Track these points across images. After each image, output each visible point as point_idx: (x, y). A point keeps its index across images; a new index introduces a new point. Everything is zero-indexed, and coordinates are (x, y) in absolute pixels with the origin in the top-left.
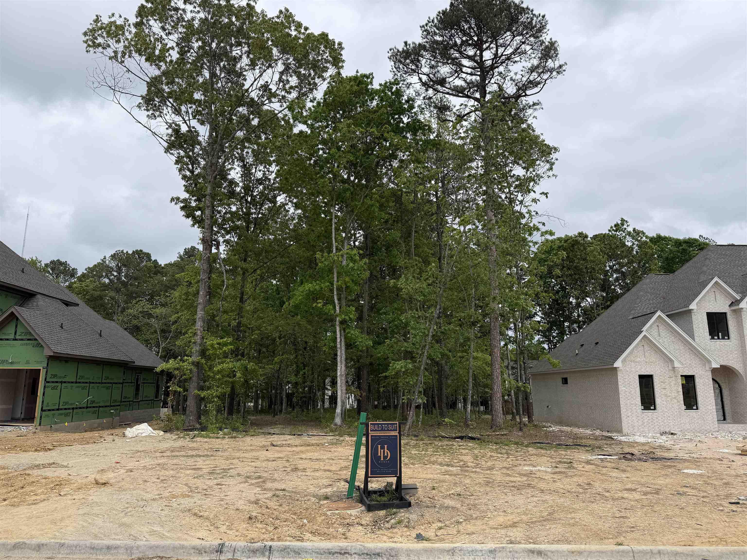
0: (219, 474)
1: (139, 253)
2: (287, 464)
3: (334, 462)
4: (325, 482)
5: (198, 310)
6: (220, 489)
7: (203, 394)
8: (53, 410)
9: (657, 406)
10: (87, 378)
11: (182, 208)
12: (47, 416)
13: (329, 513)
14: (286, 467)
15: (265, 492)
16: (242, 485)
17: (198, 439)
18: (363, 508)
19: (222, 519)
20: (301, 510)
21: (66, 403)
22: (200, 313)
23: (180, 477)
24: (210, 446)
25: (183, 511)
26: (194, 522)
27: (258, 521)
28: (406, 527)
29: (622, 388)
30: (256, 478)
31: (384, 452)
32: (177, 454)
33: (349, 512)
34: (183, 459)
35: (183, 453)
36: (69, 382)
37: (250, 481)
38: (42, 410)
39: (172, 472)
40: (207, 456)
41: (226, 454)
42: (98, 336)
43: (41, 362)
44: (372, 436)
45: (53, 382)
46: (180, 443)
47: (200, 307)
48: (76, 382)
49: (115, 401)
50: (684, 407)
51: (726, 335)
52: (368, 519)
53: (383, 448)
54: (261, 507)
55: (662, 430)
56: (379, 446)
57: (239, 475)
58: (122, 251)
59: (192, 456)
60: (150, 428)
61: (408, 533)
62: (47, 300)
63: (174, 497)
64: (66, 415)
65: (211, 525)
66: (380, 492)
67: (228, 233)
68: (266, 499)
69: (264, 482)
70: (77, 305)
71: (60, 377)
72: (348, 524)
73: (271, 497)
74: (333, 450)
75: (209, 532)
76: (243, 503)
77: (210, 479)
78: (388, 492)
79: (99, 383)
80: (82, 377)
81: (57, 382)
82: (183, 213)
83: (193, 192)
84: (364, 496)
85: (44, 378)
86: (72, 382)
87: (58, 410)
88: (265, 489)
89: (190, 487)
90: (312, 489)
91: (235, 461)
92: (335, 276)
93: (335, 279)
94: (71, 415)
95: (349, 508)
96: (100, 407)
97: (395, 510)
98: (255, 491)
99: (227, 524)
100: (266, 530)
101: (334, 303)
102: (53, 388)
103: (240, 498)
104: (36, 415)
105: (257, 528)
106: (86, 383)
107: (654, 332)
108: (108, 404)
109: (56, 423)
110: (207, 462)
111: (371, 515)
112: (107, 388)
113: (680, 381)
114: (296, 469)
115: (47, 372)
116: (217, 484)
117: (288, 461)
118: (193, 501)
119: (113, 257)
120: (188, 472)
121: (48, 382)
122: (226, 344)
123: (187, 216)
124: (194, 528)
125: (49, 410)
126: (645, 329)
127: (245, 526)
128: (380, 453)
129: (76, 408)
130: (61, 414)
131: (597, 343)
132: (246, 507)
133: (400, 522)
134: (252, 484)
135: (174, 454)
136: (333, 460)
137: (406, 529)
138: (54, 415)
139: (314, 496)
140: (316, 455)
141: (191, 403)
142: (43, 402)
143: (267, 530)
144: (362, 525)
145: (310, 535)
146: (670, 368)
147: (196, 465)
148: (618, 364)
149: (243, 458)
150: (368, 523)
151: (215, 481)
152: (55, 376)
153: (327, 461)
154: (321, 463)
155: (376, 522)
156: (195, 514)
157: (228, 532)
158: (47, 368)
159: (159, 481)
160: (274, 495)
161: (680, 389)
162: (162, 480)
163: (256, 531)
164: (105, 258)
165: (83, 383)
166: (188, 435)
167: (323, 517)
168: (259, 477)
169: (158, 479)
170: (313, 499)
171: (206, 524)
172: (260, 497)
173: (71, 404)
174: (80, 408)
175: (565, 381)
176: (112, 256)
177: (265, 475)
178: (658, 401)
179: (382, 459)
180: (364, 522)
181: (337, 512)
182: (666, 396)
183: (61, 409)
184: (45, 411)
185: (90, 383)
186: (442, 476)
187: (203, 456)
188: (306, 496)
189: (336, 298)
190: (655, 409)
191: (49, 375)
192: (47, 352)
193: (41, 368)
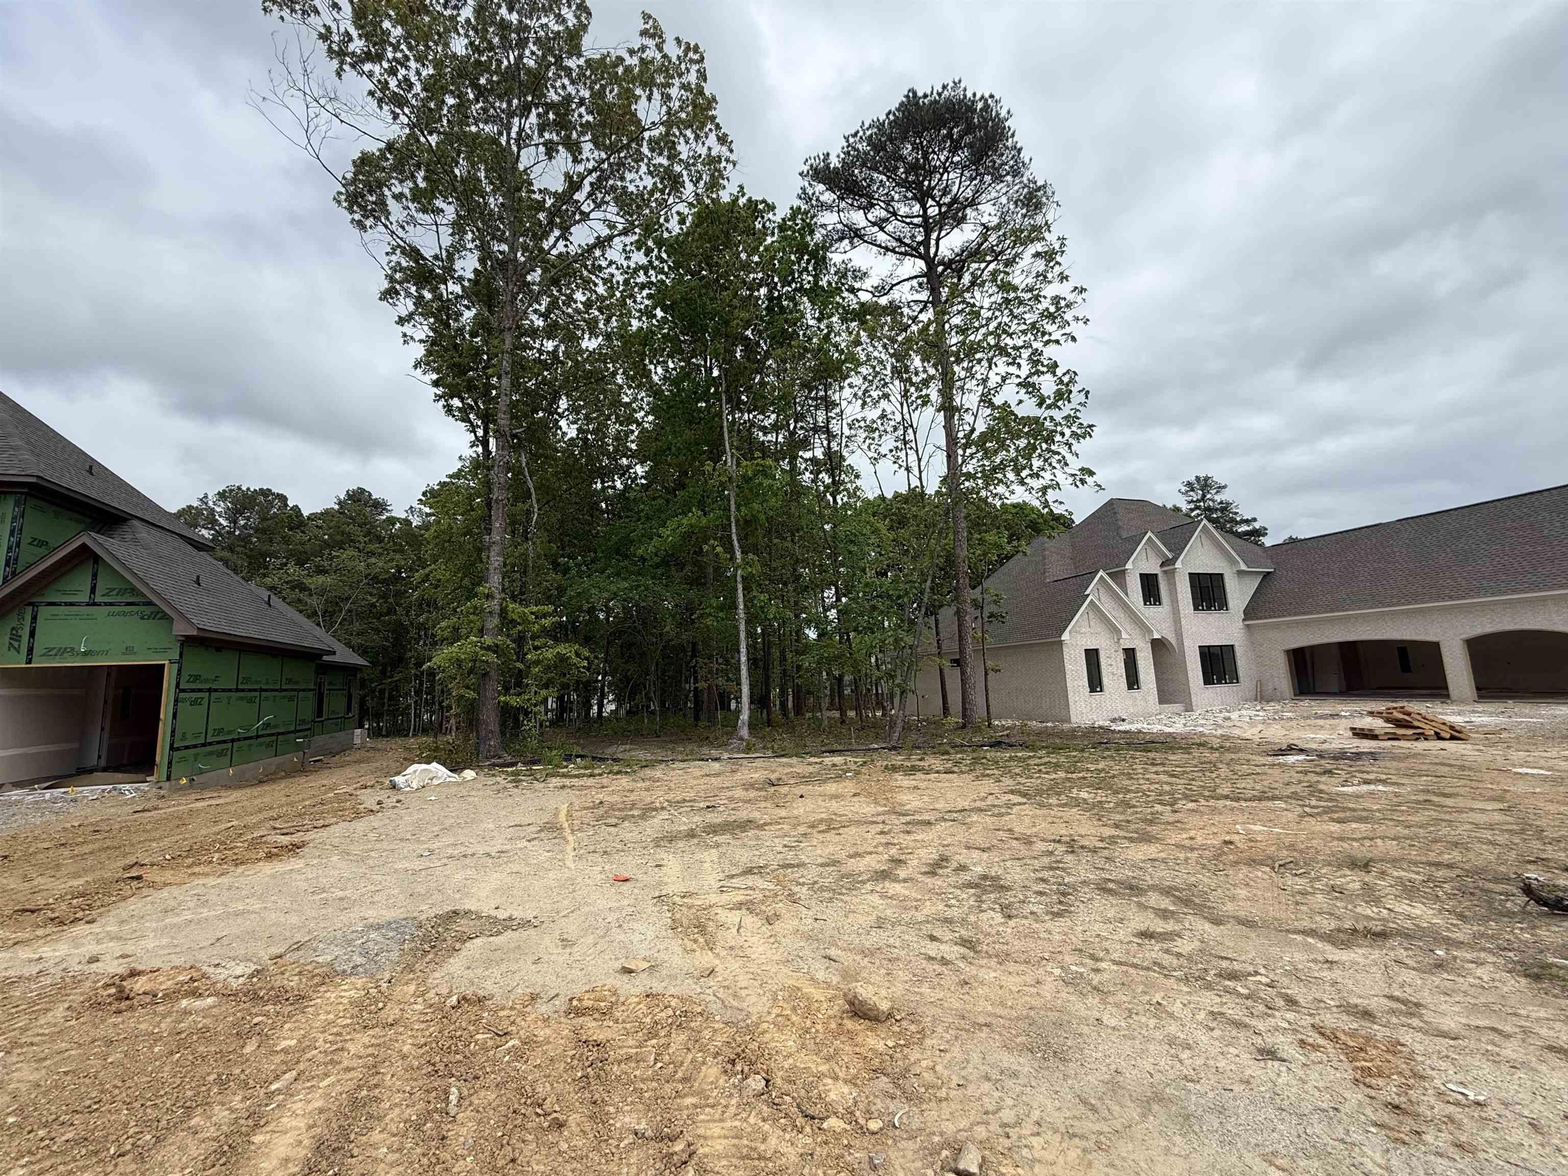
8: (195, 746)
9: (1105, 687)
12: (183, 759)
21: (220, 731)
22: (496, 561)
36: (224, 690)
38: (172, 748)
42: (267, 606)
43: (165, 650)
45: (193, 691)
48: (237, 690)
50: (1128, 687)
51: (1158, 601)
55: (1111, 716)
62: (153, 531)
64: (220, 754)
71: (207, 681)
79: (277, 690)
80: (247, 680)
81: (200, 690)
85: (174, 683)
86: (230, 690)
87: (204, 745)
92: (733, 502)
93: (733, 508)
94: (229, 753)
96: (279, 734)
101: (732, 546)
102: (194, 703)
104: (158, 759)
106: (255, 690)
107: (1099, 595)
108: (292, 728)
109: (201, 772)
112: (290, 700)
113: (1121, 656)
115: (179, 670)
121: (183, 691)
125: (187, 747)
126: (1089, 592)
129: (239, 740)
138: (196, 756)
142: (173, 731)
146: (1116, 639)
148: (1065, 636)
158: (180, 662)
161: (1123, 665)
165: (250, 690)
173: (229, 732)
174: (246, 739)
178: (1105, 681)
182: (1113, 674)
183: (211, 744)
184: (178, 749)
185: (262, 690)
189: (735, 537)
190: (1103, 690)
191: (185, 677)
192: (181, 629)
193: (166, 662)
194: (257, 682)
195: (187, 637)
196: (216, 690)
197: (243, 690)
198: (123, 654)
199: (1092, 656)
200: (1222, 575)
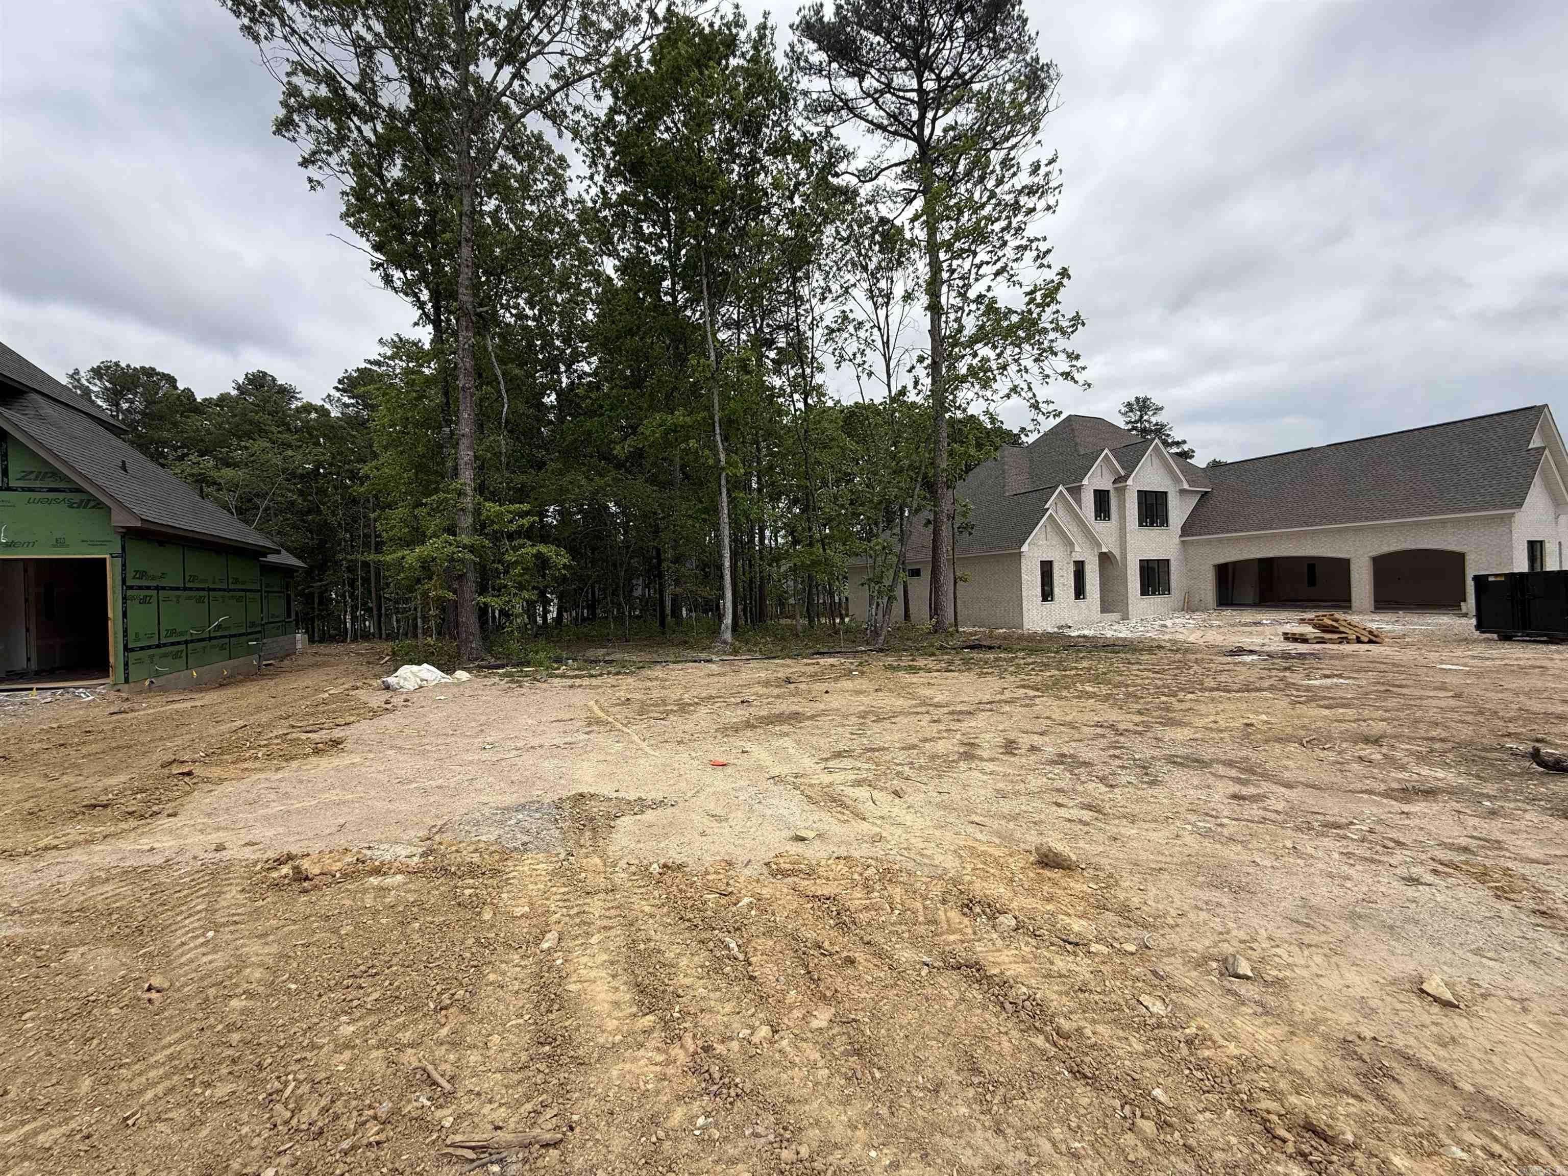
8: (150, 647)
9: (1055, 597)
12: (139, 661)
21: (173, 632)
22: (466, 455)
29: (1024, 577)
36: (172, 589)
38: (126, 648)
42: (198, 498)
48: (185, 589)
49: (253, 624)
50: (1076, 597)
51: (1107, 516)
55: (1059, 623)
64: (176, 656)
70: (125, 431)
71: (153, 578)
79: (224, 590)
80: (193, 579)
81: (148, 588)
85: (119, 579)
86: (177, 589)
87: (158, 646)
93: (717, 406)
94: (184, 654)
96: (231, 636)
101: (715, 447)
102: (142, 601)
104: (112, 660)
106: (203, 589)
107: (1057, 509)
108: (244, 630)
109: (158, 674)
112: (239, 600)
113: (1072, 568)
115: (124, 565)
121: (131, 588)
125: (142, 648)
126: (1048, 506)
129: (192, 641)
130: (165, 655)
138: (152, 657)
142: (125, 631)
146: (1068, 552)
148: (1025, 548)
152: (142, 574)
158: (122, 556)
161: (1073, 577)
165: (198, 589)
173: (182, 634)
174: (198, 640)
175: (914, 573)
178: (1057, 591)
183: (165, 645)
184: (132, 650)
189: (718, 438)
190: (1054, 600)
191: (130, 574)
192: (120, 519)
193: (107, 556)
194: (205, 581)
195: (128, 528)
196: (164, 588)
197: (191, 589)
198: (54, 546)
199: (1047, 569)
200: (1166, 493)
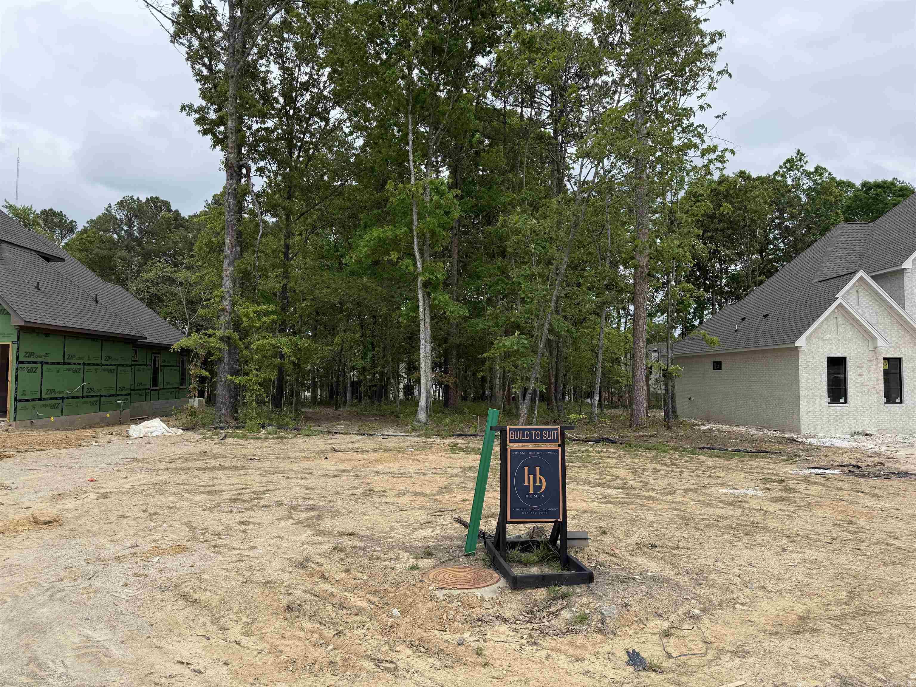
0: (247, 502)
1: (154, 200)
2: (356, 483)
3: (427, 478)
4: (419, 516)
5: (225, 264)
6: (244, 531)
7: (238, 380)
8: (33, 400)
9: (849, 399)
10: (81, 358)
11: (198, 121)
12: (25, 408)
13: (440, 594)
14: (355, 488)
15: (320, 539)
16: (282, 524)
17: (230, 440)
18: (502, 583)
19: (235, 607)
20: (387, 586)
21: (52, 391)
22: (227, 270)
23: (181, 508)
24: (244, 452)
25: (164, 589)
26: (180, 617)
27: (304, 615)
28: (600, 631)
29: (803, 374)
30: (307, 510)
31: (535, 479)
32: (192, 464)
33: (478, 593)
34: (196, 473)
35: (200, 464)
36: (53, 363)
37: (296, 515)
38: (16, 400)
39: (171, 498)
40: (236, 468)
41: (265, 465)
42: (93, 302)
43: (9, 335)
44: (512, 450)
45: (29, 363)
46: (204, 446)
47: (227, 261)
48: (64, 364)
49: (123, 388)
50: (884, 400)
52: (514, 606)
53: (532, 471)
54: (311, 575)
55: (854, 430)
56: (526, 468)
57: (279, 503)
58: (132, 198)
59: (212, 469)
60: (163, 425)
61: (607, 648)
62: (16, 250)
63: (159, 552)
64: (54, 407)
65: (213, 623)
66: (522, 543)
67: (263, 157)
68: (321, 555)
69: (319, 517)
70: (63, 260)
71: (40, 356)
72: (479, 620)
73: (331, 552)
74: (420, 458)
75: (204, 642)
76: (279, 565)
77: (231, 512)
78: (537, 544)
79: (98, 365)
80: (71, 357)
81: (35, 363)
82: (198, 128)
83: (211, 97)
84: (498, 554)
85: (15, 357)
86: (58, 363)
87: (40, 400)
88: (320, 533)
89: (193, 529)
90: (400, 532)
91: (275, 478)
92: (415, 217)
93: (415, 223)
94: (60, 406)
95: (475, 583)
96: (101, 396)
97: (564, 589)
98: (304, 537)
99: (245, 619)
100: (320, 634)
101: (414, 256)
102: (30, 371)
103: (276, 555)
104: (8, 406)
105: (302, 629)
106: (79, 364)
107: (853, 299)
108: (114, 392)
109: (39, 417)
110: (233, 480)
111: (519, 598)
112: (110, 372)
113: (881, 366)
114: (370, 492)
115: (18, 349)
116: (242, 523)
117: (357, 476)
118: (189, 561)
119: (121, 204)
120: (199, 498)
121: (22, 363)
122: (267, 314)
123: (205, 133)
124: (176, 631)
125: (27, 400)
126: (840, 295)
127: (278, 625)
128: (528, 480)
129: (67, 398)
130: (45, 406)
131: (766, 316)
132: (285, 577)
133: (583, 619)
134: (299, 522)
135: (186, 465)
136: (424, 474)
137: (599, 637)
138: (34, 407)
139: (406, 549)
140: (397, 466)
141: (221, 392)
142: (16, 389)
143: (321, 636)
144: (506, 621)
145: (409, 652)
146: (871, 348)
147: (213, 486)
148: (801, 342)
149: (289, 471)
150: (516, 614)
151: (239, 517)
152: (31, 354)
153: (416, 476)
154: (408, 480)
155: (532, 612)
156: (185, 597)
157: (245, 640)
158: (18, 343)
159: (145, 515)
160: (335, 548)
161: (881, 377)
162: (150, 515)
163: (299, 639)
164: (110, 207)
165: (74, 364)
166: (217, 434)
167: (430, 604)
168: (312, 508)
169: (144, 511)
170: (404, 555)
171: (202, 619)
172: (311, 550)
173: (60, 392)
174: (73, 398)
175: (717, 366)
176: (118, 203)
177: (321, 503)
178: (851, 391)
179: (531, 491)
180: (508, 614)
181: (455, 592)
182: (862, 385)
183: (45, 399)
184: (20, 401)
185: (84, 364)
186: (603, 506)
187: (230, 468)
188: (391, 548)
189: (416, 249)
190: (845, 402)
191: (22, 354)
192: (16, 321)
193: (10, 343)
195: (22, 327)
196: (47, 363)
197: (69, 364)
199: (837, 365)
